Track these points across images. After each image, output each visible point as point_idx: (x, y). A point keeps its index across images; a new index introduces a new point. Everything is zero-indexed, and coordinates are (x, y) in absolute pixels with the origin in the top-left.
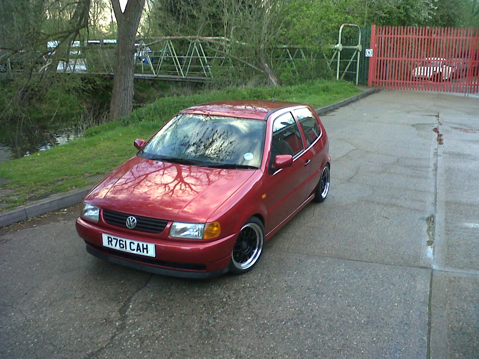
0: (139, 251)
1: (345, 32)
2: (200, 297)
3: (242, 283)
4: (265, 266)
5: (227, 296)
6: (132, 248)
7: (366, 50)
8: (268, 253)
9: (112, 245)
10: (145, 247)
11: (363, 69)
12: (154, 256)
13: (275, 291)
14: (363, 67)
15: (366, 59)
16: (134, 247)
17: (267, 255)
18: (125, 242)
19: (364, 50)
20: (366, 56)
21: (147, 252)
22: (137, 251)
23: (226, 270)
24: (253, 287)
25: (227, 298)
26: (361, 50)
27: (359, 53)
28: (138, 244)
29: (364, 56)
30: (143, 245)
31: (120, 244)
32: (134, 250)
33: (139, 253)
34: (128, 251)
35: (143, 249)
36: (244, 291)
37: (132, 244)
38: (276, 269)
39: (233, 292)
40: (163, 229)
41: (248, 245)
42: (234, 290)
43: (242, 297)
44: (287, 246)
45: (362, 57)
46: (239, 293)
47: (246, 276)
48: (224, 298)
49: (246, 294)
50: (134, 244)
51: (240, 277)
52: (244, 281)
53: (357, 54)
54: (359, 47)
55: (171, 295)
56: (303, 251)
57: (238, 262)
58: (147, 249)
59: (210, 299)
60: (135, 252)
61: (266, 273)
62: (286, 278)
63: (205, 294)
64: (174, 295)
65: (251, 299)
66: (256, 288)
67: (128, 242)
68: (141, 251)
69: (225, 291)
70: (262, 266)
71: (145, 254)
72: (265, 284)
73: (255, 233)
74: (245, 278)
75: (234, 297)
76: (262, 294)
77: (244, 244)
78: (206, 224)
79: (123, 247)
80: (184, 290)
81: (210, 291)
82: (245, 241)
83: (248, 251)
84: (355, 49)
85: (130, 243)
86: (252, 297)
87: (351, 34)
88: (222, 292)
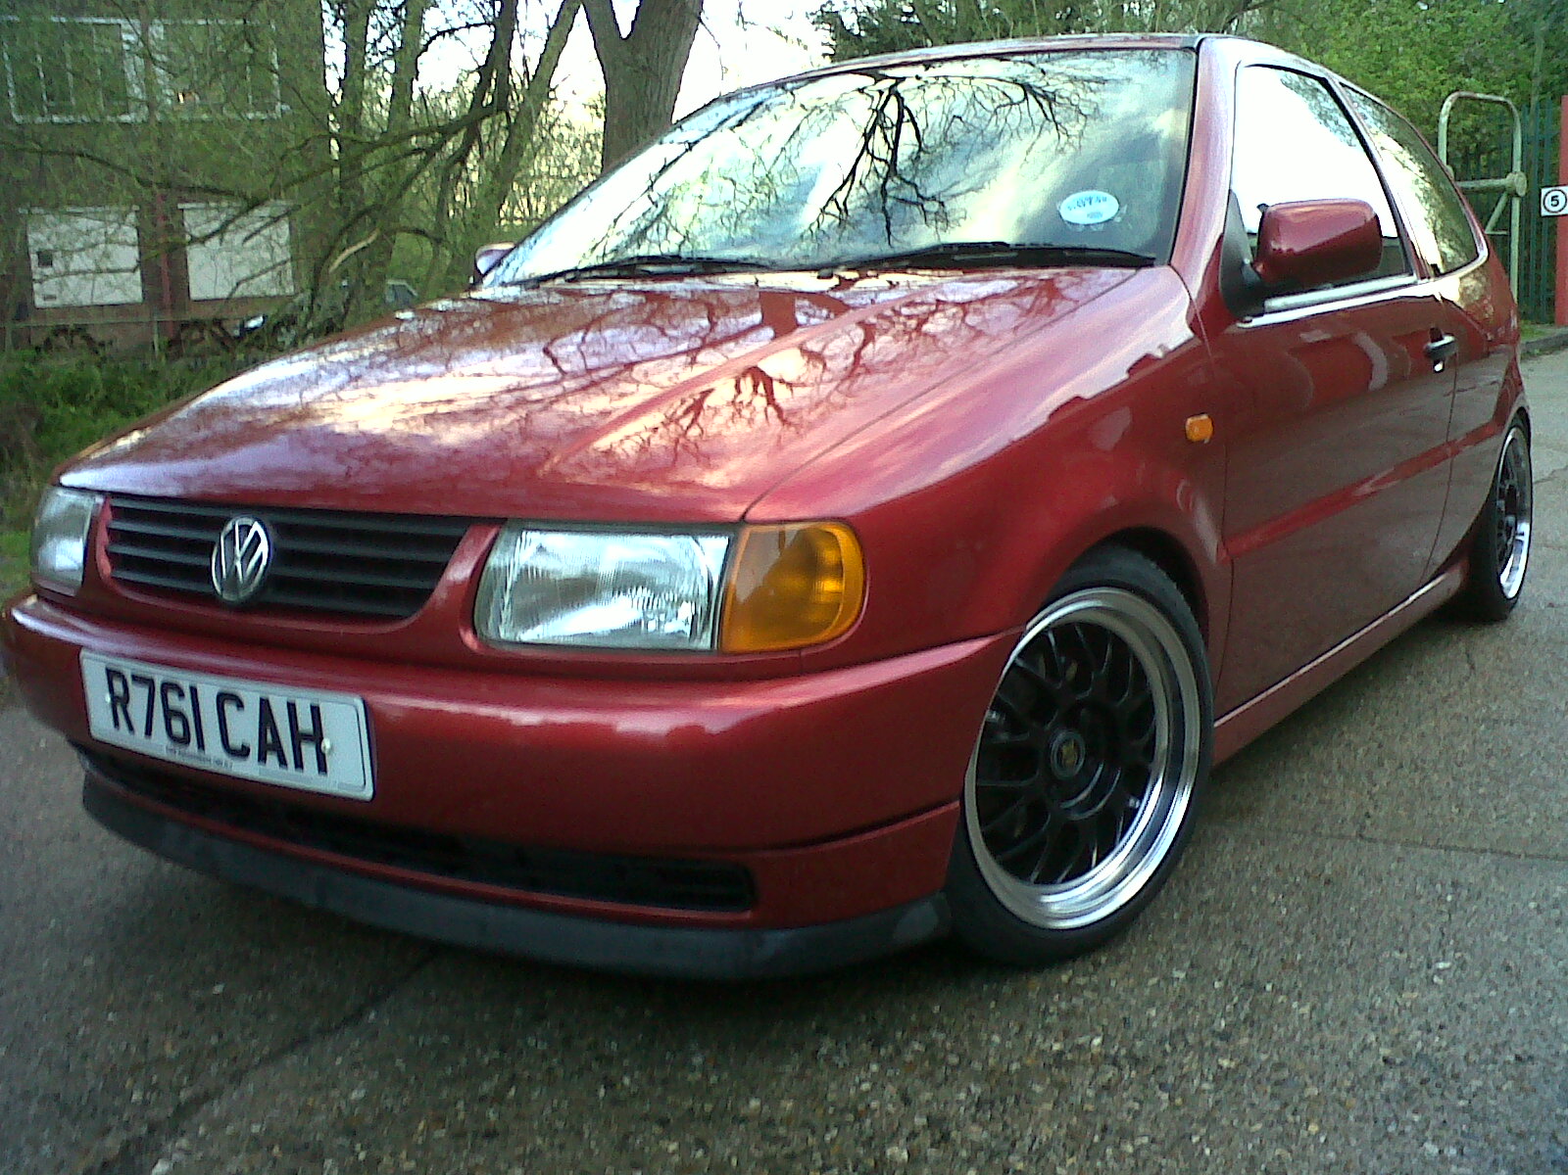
0: (272, 759)
1: (1458, 129)
2: (708, 1118)
3: (1047, 1029)
4: (1215, 919)
5: (920, 1121)
6: (235, 742)
7: (1544, 191)
8: (1231, 845)
9: (131, 728)
10: (305, 724)
11: (1533, 263)
12: (368, 793)
13: (1313, 1091)
14: (1533, 257)
15: (1546, 225)
16: (244, 727)
17: (1226, 853)
18: (194, 691)
19: (1535, 194)
20: (1544, 213)
21: (322, 767)
22: (262, 758)
23: (921, 920)
24: (1136, 1061)
25: (924, 1139)
26: (1522, 193)
27: (1516, 204)
28: (265, 704)
29: (1534, 215)
30: (292, 707)
31: (170, 714)
32: (243, 752)
33: (270, 772)
34: (212, 767)
35: (298, 738)
36: (1062, 1086)
37: (230, 709)
38: (1298, 937)
39: (976, 1090)
40: (426, 585)
41: (1092, 754)
42: (988, 1074)
43: (1046, 1133)
44: (1349, 810)
45: (1528, 221)
46: (1024, 1099)
47: (1082, 981)
48: (894, 1137)
49: (1081, 1112)
50: (240, 705)
51: (1036, 983)
52: (1066, 1015)
53: (1509, 205)
54: (1516, 179)
55: (498, 1098)
56: (1464, 836)
57: (1018, 868)
58: (317, 737)
59: (786, 1142)
60: (248, 769)
61: (1224, 964)
62: (1385, 999)
63: (754, 1103)
64: (517, 1100)
65: (1119, 1157)
66: (1160, 1068)
67: (209, 690)
68: (283, 762)
69: (914, 1083)
70: (1196, 920)
71: (308, 778)
72: (1225, 1036)
73: (1141, 675)
74: (1072, 991)
75: (977, 1134)
76: (1208, 1119)
77: (1066, 747)
78: (746, 533)
79: (185, 740)
80: (606, 1060)
81: (801, 1076)
82: (1071, 721)
83: (1096, 796)
84: (1503, 189)
85: (222, 698)
86: (1127, 1134)
87: (1484, 135)
88: (891, 1089)
